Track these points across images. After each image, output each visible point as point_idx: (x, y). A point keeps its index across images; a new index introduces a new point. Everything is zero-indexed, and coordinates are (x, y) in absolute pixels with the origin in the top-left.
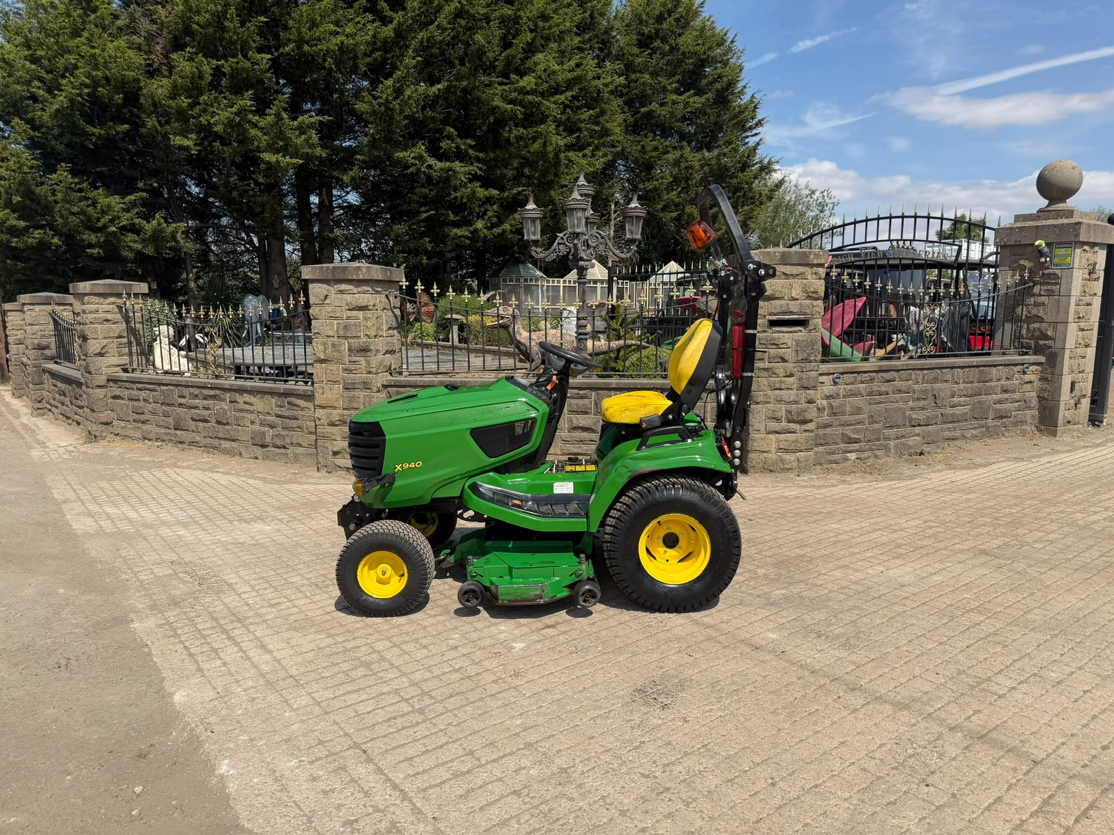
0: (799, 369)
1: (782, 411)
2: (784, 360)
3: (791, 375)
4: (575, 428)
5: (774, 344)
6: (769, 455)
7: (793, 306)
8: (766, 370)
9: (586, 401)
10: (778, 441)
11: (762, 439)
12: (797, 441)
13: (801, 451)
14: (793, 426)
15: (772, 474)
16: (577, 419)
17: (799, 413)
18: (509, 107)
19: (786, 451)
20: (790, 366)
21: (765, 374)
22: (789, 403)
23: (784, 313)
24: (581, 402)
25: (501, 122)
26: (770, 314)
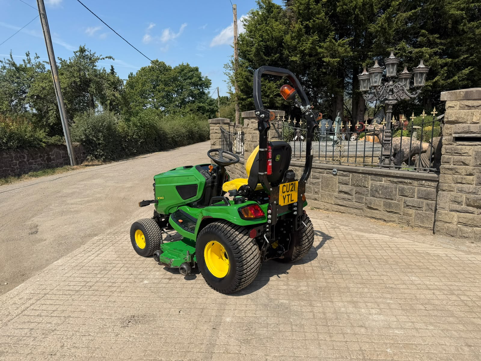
0: (478, 171)
1: (463, 198)
2: (465, 164)
3: (471, 175)
4: (341, 192)
5: (457, 153)
6: (451, 225)
7: (473, 128)
8: (451, 169)
9: (347, 178)
10: (459, 217)
11: (446, 214)
12: (473, 219)
13: (477, 226)
14: (471, 209)
15: (452, 238)
16: (342, 187)
17: (475, 201)
18: (459, 12)
19: (465, 225)
20: (470, 168)
21: (450, 172)
22: (469, 193)
23: (467, 133)
24: (344, 178)
25: (457, 21)
26: (455, 133)
